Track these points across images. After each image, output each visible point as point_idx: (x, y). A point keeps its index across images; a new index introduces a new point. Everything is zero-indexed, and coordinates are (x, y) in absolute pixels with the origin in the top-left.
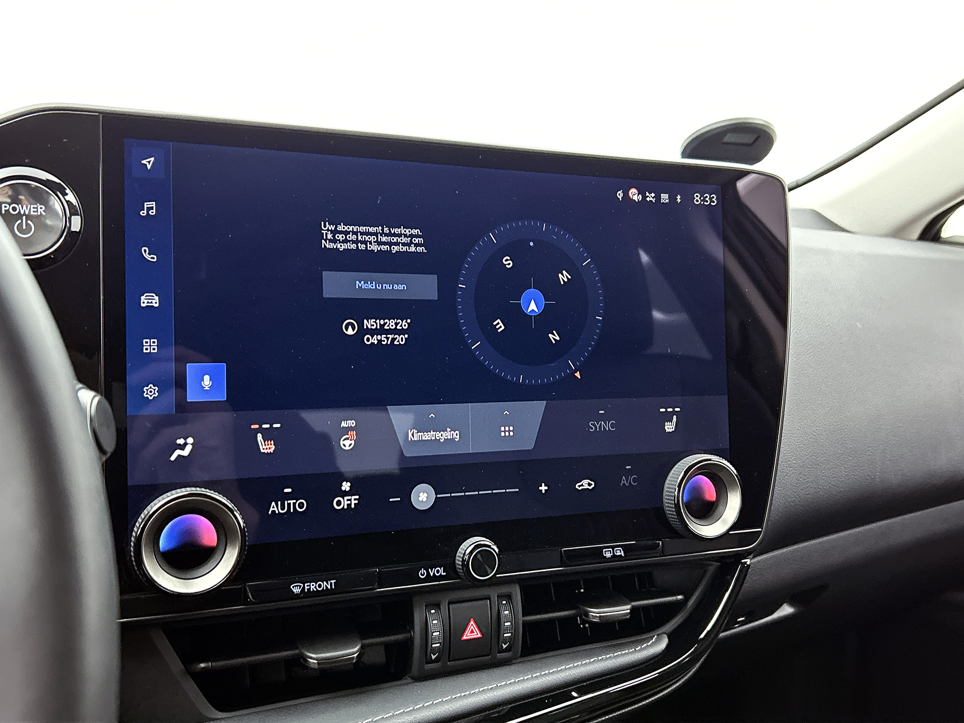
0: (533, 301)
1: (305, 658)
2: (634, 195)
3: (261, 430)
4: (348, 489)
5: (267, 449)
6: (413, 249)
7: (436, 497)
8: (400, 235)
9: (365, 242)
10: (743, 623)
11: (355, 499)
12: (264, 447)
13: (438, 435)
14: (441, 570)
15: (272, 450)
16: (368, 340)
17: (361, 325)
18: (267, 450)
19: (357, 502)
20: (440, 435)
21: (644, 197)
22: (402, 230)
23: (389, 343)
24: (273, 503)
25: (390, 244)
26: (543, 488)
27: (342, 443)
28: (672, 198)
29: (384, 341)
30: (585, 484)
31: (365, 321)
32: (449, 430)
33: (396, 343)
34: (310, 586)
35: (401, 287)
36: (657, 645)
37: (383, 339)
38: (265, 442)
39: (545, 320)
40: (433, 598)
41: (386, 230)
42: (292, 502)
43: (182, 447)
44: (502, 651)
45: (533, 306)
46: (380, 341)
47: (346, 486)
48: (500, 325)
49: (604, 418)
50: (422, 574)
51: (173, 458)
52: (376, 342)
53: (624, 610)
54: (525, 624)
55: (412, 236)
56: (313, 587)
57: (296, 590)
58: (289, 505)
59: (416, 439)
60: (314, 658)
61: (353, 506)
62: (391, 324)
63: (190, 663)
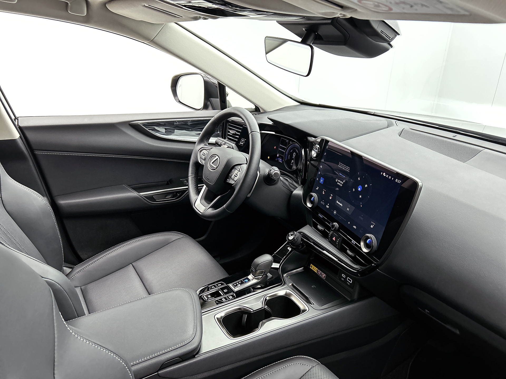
2: (384, 174)
3: (324, 190)
6: (348, 171)
7: (336, 214)
8: (347, 168)
9: (343, 167)
11: (329, 207)
17: (338, 180)
21: (386, 176)
22: (347, 167)
25: (345, 169)
26: (349, 223)
27: (330, 197)
28: (391, 178)
30: (355, 227)
32: (341, 204)
35: (344, 177)
36: (358, 267)
39: (360, 193)
43: (317, 188)
44: (337, 245)
45: (359, 189)
46: (339, 184)
47: (328, 204)
48: (354, 190)
49: (362, 217)
50: (331, 224)
55: (348, 168)
57: (319, 215)
62: (341, 182)
63: (312, 218)
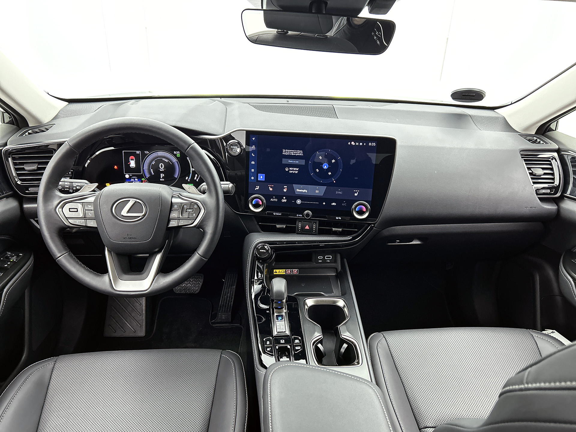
1: (276, 226)
2: (353, 143)
3: (270, 186)
6: (300, 155)
7: (301, 202)
8: (298, 152)
9: (291, 153)
13: (303, 191)
14: (301, 215)
15: (272, 190)
16: (290, 172)
17: (289, 169)
21: (356, 144)
22: (298, 151)
24: (271, 199)
25: (296, 154)
26: (324, 203)
28: (363, 144)
30: (334, 204)
32: (305, 190)
33: (295, 173)
35: (297, 162)
36: (349, 238)
38: (270, 188)
39: (328, 170)
40: (301, 220)
41: (295, 151)
42: (275, 199)
43: (257, 188)
44: (313, 232)
45: (325, 167)
46: (292, 172)
47: (284, 198)
48: (318, 170)
49: (340, 191)
50: (297, 215)
51: (256, 189)
53: (340, 230)
54: (319, 228)
55: (300, 152)
56: (277, 214)
57: (274, 214)
59: (298, 191)
60: (278, 226)
61: (285, 201)
62: (295, 169)
63: (258, 223)
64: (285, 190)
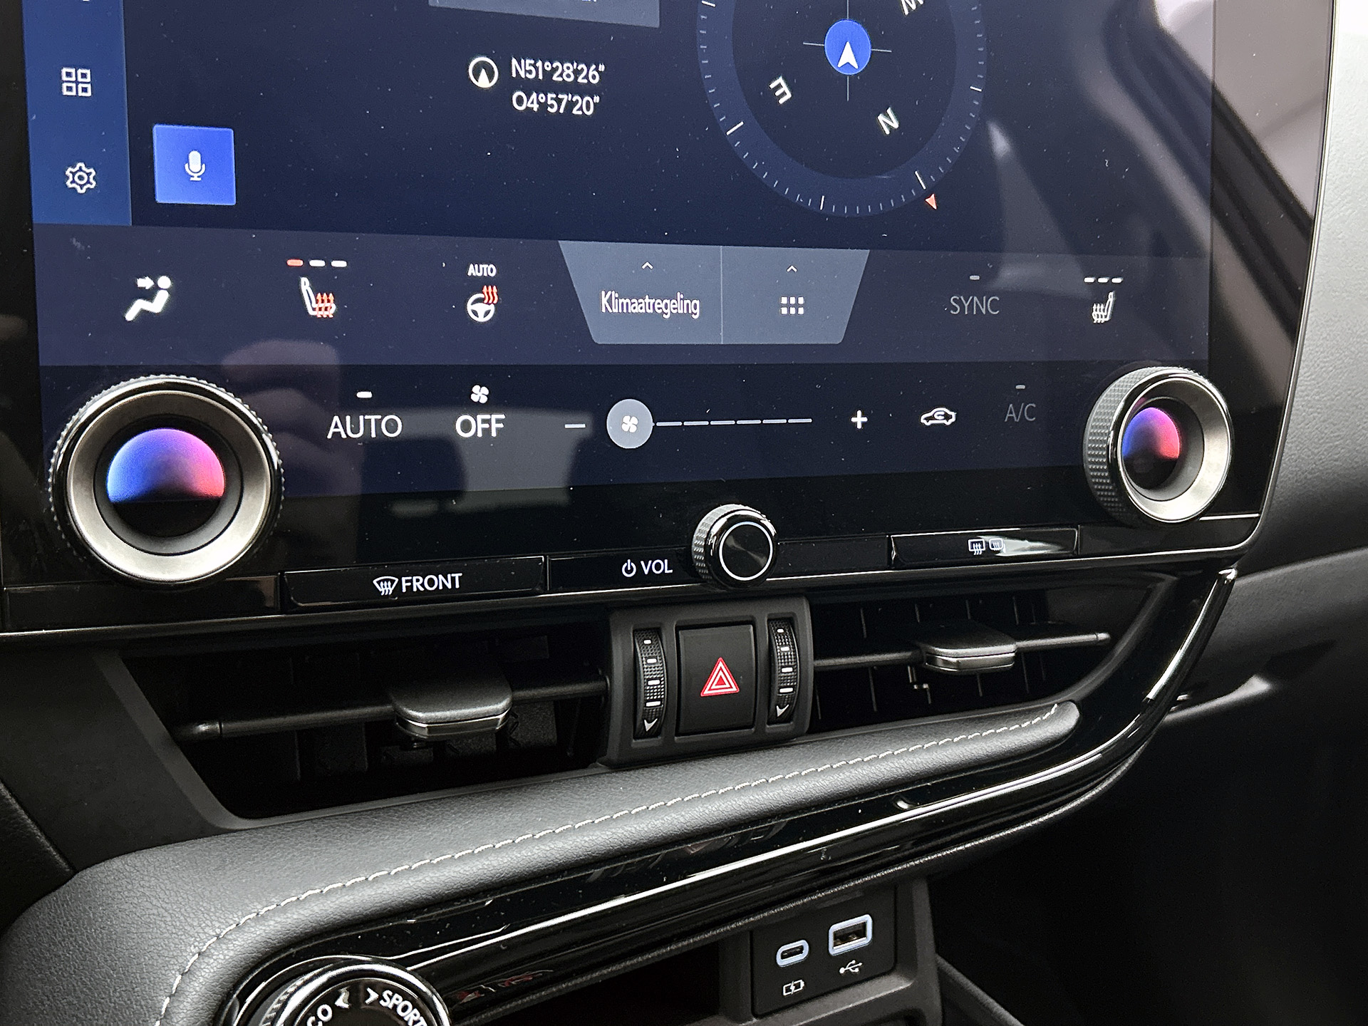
0: (848, 43)
1: (404, 720)
3: (307, 271)
4: (484, 400)
5: (320, 309)
7: (655, 427)
10: (1184, 705)
11: (498, 421)
12: (314, 305)
13: (660, 304)
14: (664, 565)
15: (330, 313)
16: (520, 101)
17: (505, 68)
18: (321, 313)
19: (501, 426)
20: (662, 306)
23: (562, 111)
24: (336, 419)
26: (859, 420)
27: (470, 307)
29: (552, 106)
30: (939, 416)
31: (514, 62)
32: (680, 296)
33: (575, 112)
34: (411, 581)
36: (1058, 721)
37: (550, 102)
38: (316, 296)
39: (872, 87)
40: (649, 619)
42: (373, 418)
43: (149, 295)
44: (775, 720)
45: (848, 57)
46: (543, 106)
48: (782, 90)
49: (978, 290)
50: (628, 568)
51: (131, 315)
52: (535, 107)
53: (1001, 652)
54: (819, 673)
56: (418, 583)
57: (385, 588)
58: (367, 423)
59: (615, 310)
60: (422, 718)
61: (494, 434)
62: (565, 71)
63: (176, 719)
64: (481, 310)
